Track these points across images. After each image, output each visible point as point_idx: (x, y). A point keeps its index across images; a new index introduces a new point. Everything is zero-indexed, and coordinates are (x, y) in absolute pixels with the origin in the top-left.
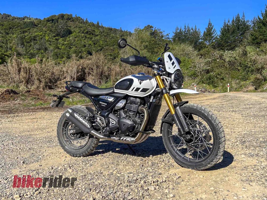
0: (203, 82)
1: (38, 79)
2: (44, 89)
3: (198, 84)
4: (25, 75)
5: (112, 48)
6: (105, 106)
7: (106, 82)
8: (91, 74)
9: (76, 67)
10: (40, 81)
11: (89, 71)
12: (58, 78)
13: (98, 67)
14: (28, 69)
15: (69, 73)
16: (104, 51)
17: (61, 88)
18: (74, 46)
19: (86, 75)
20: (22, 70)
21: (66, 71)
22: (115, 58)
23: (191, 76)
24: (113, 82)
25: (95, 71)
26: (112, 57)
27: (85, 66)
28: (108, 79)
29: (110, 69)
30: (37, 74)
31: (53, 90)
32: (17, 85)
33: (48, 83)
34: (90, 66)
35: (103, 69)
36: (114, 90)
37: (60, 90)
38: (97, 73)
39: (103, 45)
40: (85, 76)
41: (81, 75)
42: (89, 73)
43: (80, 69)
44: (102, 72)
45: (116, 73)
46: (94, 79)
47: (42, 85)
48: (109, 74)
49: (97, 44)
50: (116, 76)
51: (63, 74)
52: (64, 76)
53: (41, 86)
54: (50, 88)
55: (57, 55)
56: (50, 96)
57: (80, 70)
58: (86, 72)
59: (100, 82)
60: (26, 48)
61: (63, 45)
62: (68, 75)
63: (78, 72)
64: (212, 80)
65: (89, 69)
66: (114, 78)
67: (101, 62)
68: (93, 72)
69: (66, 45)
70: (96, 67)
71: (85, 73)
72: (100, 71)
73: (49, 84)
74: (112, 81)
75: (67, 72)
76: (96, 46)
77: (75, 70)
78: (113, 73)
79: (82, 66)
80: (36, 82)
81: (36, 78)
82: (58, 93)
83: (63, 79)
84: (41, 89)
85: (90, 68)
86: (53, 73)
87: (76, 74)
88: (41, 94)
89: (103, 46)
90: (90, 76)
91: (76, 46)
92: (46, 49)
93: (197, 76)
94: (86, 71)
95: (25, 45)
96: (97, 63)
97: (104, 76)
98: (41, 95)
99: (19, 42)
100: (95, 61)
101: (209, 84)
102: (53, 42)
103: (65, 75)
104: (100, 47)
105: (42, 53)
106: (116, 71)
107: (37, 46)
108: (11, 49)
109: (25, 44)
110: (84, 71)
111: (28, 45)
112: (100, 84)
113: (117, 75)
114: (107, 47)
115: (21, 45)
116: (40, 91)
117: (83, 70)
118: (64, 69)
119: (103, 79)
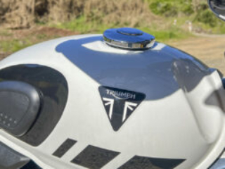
0: (199, 20)
3: (193, 22)
7: (78, 17)
8: (55, 3)
12: (8, 8)
15: (23, 2)
17: (11, 23)
23: (185, 12)
24: (87, 17)
28: (81, 13)
37: (9, 26)
41: (41, 5)
46: (60, 12)
48: (82, 5)
50: (91, 8)
51: (15, 2)
52: (17, 5)
59: (69, 17)
62: (22, 4)
64: (209, 18)
66: (88, 11)
78: (88, 4)
83: (15, 10)
90: (56, 7)
93: (193, 12)
97: (75, 8)
101: (206, 22)
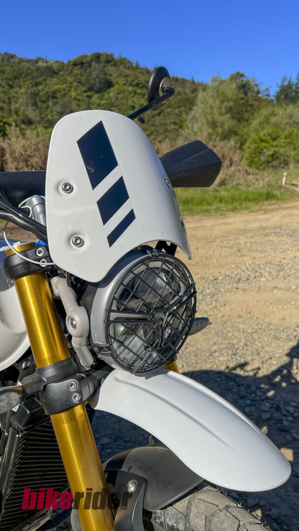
5: (177, 111)
109: (39, 104)
111: (44, 106)
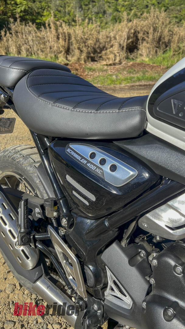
1: (79, 48)
2: (85, 61)
4: (64, 42)
6: (87, 204)
7: (164, 52)
8: (145, 40)
9: (127, 30)
10: (81, 51)
11: (143, 36)
12: (104, 47)
13: (155, 30)
14: (67, 35)
15: (117, 40)
16: (169, 12)
17: (106, 60)
18: (135, 7)
19: (139, 42)
20: (60, 36)
21: (113, 37)
22: (181, 21)
24: (174, 52)
25: (151, 36)
26: (177, 20)
27: (139, 29)
28: (168, 48)
29: (171, 33)
30: (77, 41)
31: (96, 63)
32: (55, 56)
33: (90, 53)
34: (145, 29)
35: (162, 32)
36: (144, 120)
37: (105, 63)
38: (154, 39)
39: (168, 4)
40: (137, 43)
41: (132, 42)
42: (143, 39)
43: (132, 33)
44: (160, 37)
45: (179, 38)
46: (149, 48)
47: (84, 56)
48: (169, 40)
49: (161, 3)
50: (178, 42)
51: (110, 40)
52: (111, 44)
53: (82, 57)
54: (93, 60)
55: (115, 19)
56: (91, 71)
57: (132, 35)
58: (139, 38)
59: (156, 52)
60: (84, 12)
61: (123, 6)
62: (116, 42)
63: (128, 38)
65: (144, 34)
66: (175, 46)
67: (160, 22)
68: (148, 37)
69: (126, 6)
70: (153, 31)
71: (137, 39)
72: (157, 35)
73: (92, 55)
74: (172, 50)
75: (115, 38)
76: (160, 5)
77: (125, 34)
78: (176, 38)
79: (134, 30)
80: (77, 52)
81: (76, 47)
82: (102, 67)
83: (110, 48)
84: (83, 62)
85: (145, 31)
86: (98, 40)
87: (126, 41)
88: (81, 68)
89: (168, 6)
90: (145, 43)
91: (137, 7)
92: (104, 12)
94: (140, 35)
95: (84, 8)
96: (154, 23)
97: (162, 43)
98: (80, 70)
99: (78, 5)
100: (153, 21)
102: (113, 3)
103: (112, 42)
104: (165, 7)
105: (100, 18)
106: (180, 35)
107: (95, 10)
108: (69, 14)
110: (137, 37)
112: (156, 55)
113: (181, 42)
114: (173, 7)
115: (79, 9)
116: (80, 64)
117: (136, 34)
118: (112, 35)
119: (160, 47)
